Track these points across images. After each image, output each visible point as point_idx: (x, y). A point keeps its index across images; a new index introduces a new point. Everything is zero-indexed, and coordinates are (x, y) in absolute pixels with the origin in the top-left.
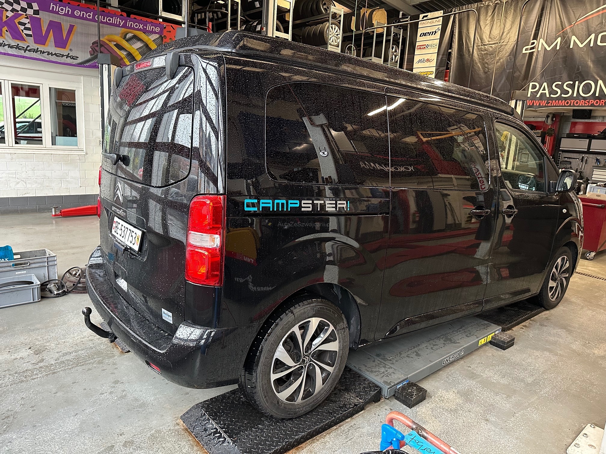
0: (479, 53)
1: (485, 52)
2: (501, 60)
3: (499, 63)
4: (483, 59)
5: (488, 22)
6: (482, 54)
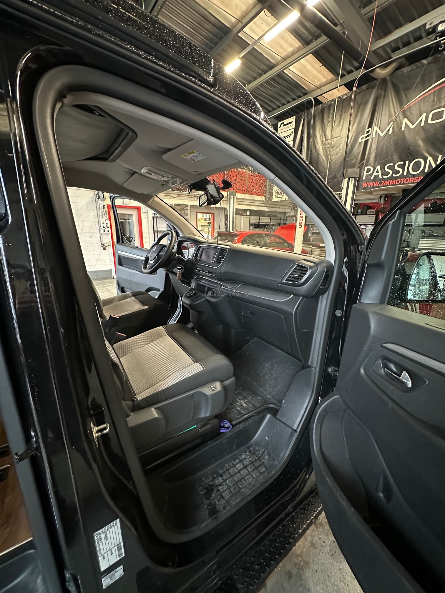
0: (323, 147)
1: (329, 146)
2: (341, 151)
3: (340, 154)
4: (327, 152)
5: (330, 119)
6: (326, 148)
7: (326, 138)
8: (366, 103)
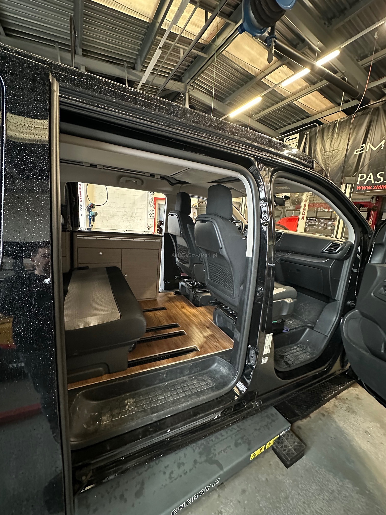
0: (322, 157)
1: (327, 156)
2: (338, 161)
3: (337, 163)
4: (325, 161)
5: (329, 136)
6: (324, 158)
7: (325, 150)
8: (361, 125)
